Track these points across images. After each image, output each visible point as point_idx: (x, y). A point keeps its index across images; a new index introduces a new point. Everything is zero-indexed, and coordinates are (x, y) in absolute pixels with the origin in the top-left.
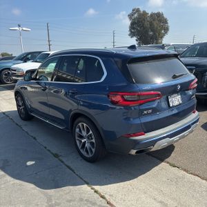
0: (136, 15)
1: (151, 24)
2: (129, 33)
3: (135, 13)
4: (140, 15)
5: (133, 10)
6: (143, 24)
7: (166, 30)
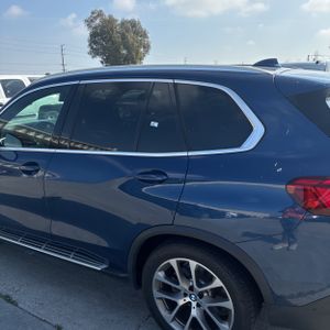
0: (98, 21)
1: (124, 37)
2: (89, 49)
3: (95, 18)
4: (104, 21)
5: (93, 13)
6: (111, 37)
7: (147, 47)
